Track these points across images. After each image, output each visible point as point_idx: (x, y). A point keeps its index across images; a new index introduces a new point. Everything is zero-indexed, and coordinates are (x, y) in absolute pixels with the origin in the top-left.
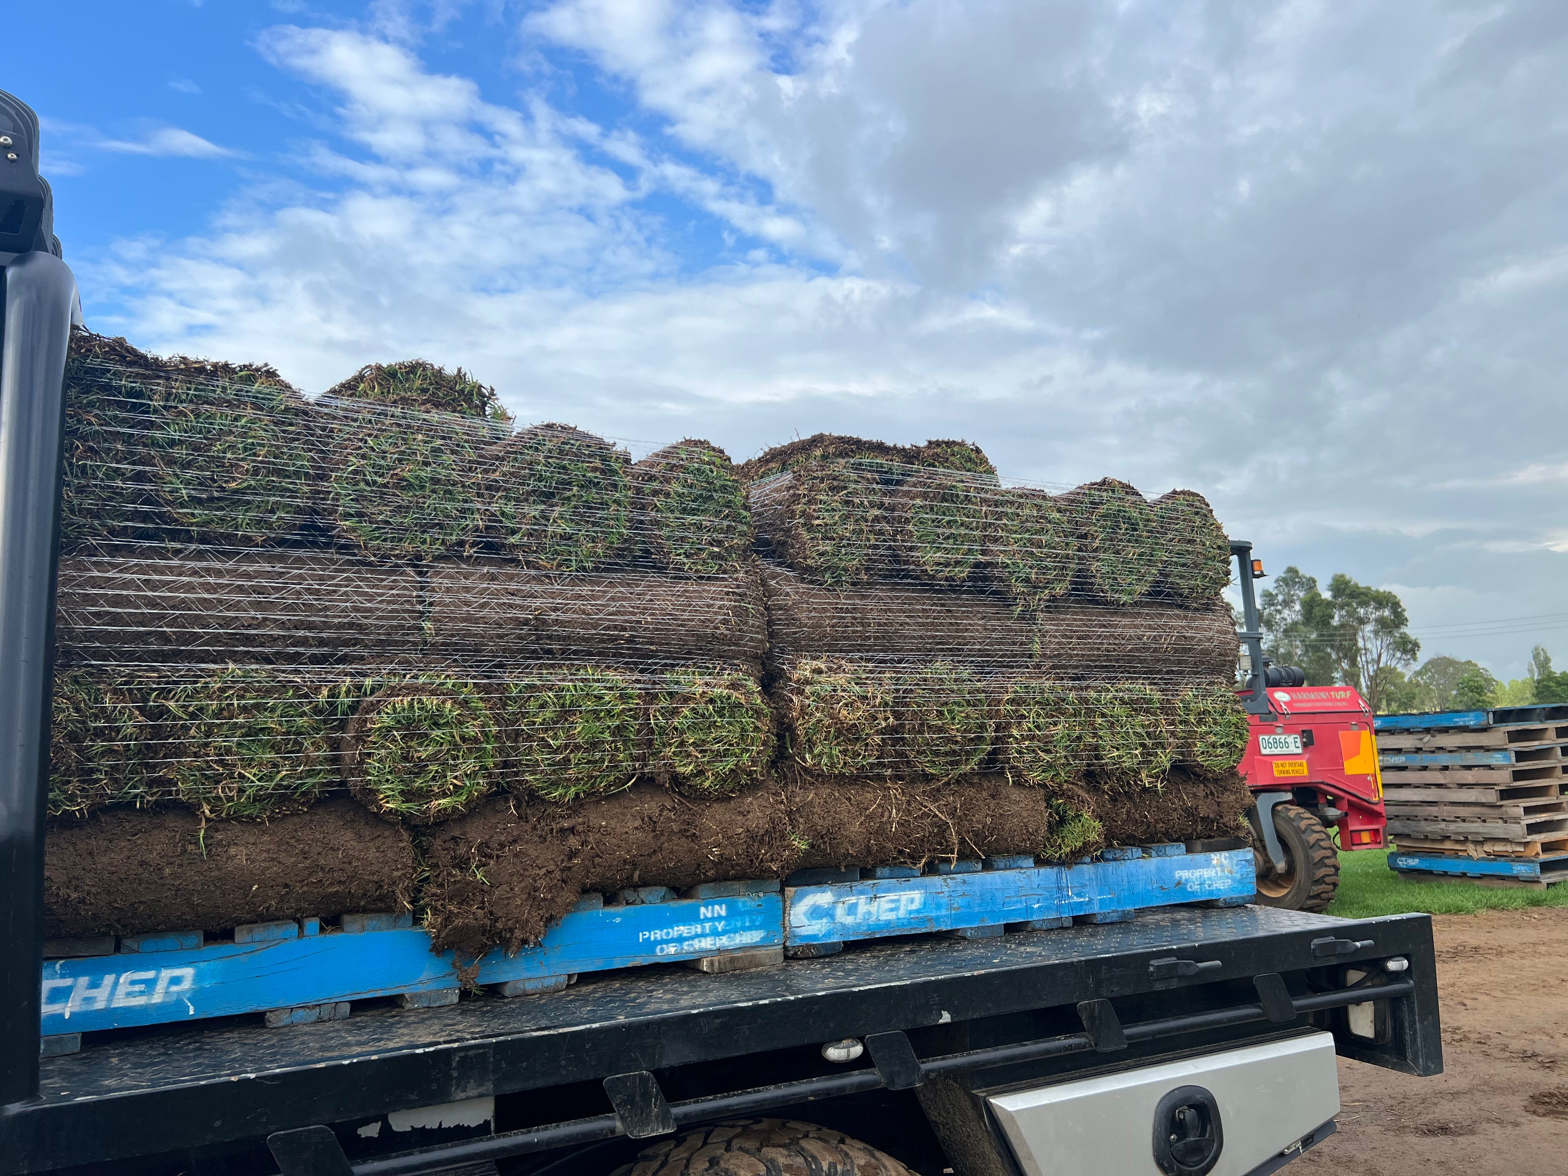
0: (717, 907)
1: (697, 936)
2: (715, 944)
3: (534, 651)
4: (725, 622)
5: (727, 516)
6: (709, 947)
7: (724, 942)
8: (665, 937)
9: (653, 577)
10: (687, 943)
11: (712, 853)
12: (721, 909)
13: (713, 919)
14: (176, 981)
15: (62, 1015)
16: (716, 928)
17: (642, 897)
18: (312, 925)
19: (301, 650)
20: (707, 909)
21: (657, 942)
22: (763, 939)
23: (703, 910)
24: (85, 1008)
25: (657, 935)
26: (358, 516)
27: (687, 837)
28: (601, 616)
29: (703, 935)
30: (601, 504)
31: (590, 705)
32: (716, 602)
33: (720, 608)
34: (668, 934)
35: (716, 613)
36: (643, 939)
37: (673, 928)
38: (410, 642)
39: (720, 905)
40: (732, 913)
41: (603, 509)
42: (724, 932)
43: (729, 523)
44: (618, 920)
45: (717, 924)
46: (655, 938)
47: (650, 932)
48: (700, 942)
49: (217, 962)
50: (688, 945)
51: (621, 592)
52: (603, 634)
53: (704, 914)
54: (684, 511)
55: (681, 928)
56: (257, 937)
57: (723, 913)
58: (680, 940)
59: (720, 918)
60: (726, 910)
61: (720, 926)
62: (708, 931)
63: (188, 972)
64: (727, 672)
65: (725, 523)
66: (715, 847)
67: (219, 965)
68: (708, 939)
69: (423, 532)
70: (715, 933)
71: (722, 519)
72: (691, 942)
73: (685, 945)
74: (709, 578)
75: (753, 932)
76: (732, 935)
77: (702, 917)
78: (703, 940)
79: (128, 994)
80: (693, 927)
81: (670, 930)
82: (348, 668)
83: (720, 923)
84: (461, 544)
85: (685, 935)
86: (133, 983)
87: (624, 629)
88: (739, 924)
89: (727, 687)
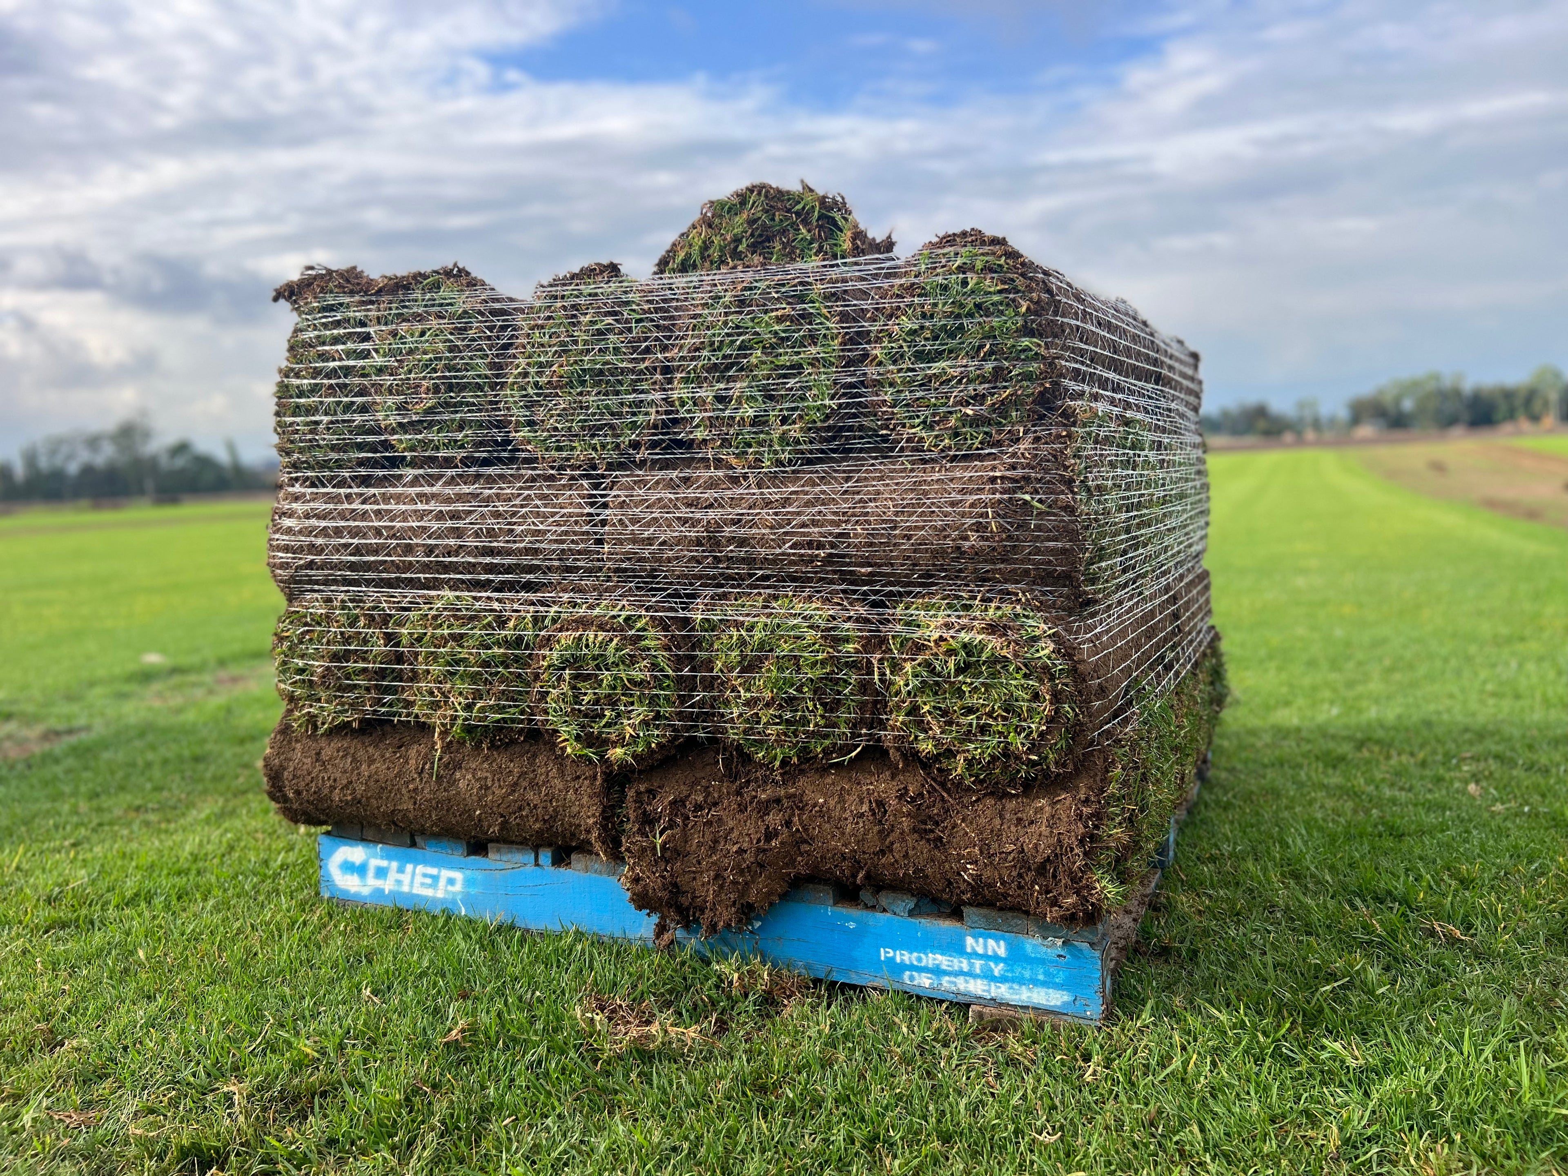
0: (991, 942)
1: (960, 973)
2: (989, 991)
3: (714, 577)
4: (979, 527)
5: (991, 353)
6: (980, 993)
7: (1002, 992)
8: (915, 963)
9: (873, 465)
10: (947, 978)
11: (966, 870)
12: (999, 947)
13: (984, 957)
14: (451, 882)
15: (383, 890)
16: (992, 971)
17: (883, 904)
18: (546, 857)
19: (491, 577)
20: (977, 942)
21: (904, 967)
22: (1065, 1004)
23: (970, 941)
24: (396, 888)
25: (903, 957)
26: (529, 425)
27: (928, 840)
28: (788, 529)
29: (970, 974)
30: (792, 367)
31: (785, 648)
32: (967, 497)
33: (972, 505)
34: (919, 960)
35: (963, 515)
36: (886, 957)
37: (926, 954)
38: (582, 567)
39: (997, 941)
40: (1015, 957)
41: (794, 376)
42: (1003, 979)
43: (995, 364)
44: (852, 925)
45: (992, 965)
46: (902, 960)
47: (895, 951)
48: (967, 982)
49: (477, 873)
50: (950, 982)
51: (823, 492)
52: (794, 554)
53: (973, 947)
54: (920, 356)
55: (938, 956)
56: (504, 858)
57: (1002, 951)
58: (937, 972)
59: (996, 958)
60: (1006, 949)
61: (998, 969)
62: (978, 971)
63: (458, 875)
64: (993, 605)
65: (989, 366)
66: (970, 863)
67: (479, 875)
68: (979, 981)
69: (593, 436)
70: (988, 976)
71: (983, 360)
72: (953, 979)
73: (945, 980)
74: (965, 458)
75: (1051, 991)
76: (1016, 986)
77: (969, 950)
78: (972, 981)
79: (422, 884)
80: (955, 960)
81: (922, 955)
82: (532, 596)
83: (997, 964)
84: (636, 445)
85: (944, 967)
86: (425, 875)
87: (820, 546)
88: (1027, 974)
89: (982, 631)
